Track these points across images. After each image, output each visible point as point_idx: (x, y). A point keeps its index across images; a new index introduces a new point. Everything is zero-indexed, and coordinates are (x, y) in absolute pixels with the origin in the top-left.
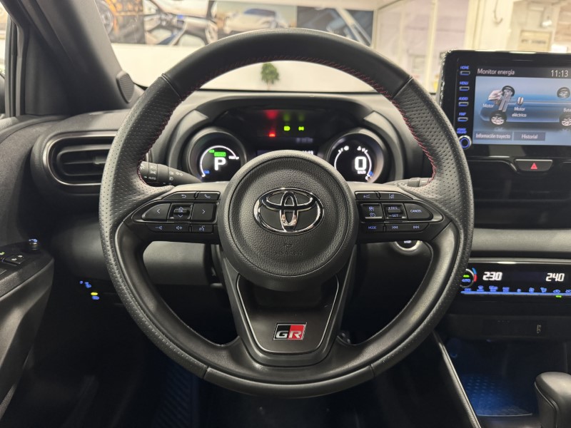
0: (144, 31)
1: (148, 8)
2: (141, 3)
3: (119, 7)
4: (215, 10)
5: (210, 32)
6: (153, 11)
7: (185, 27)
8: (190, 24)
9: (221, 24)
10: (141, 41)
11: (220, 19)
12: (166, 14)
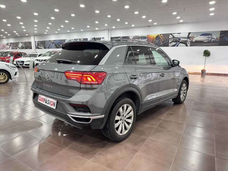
0: (169, 43)
1: (171, 36)
2: (169, 36)
3: (163, 37)
4: (190, 36)
5: (188, 42)
6: (172, 37)
7: (181, 41)
8: (182, 40)
9: (192, 39)
10: (168, 46)
11: (191, 38)
12: (175, 38)
